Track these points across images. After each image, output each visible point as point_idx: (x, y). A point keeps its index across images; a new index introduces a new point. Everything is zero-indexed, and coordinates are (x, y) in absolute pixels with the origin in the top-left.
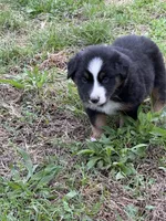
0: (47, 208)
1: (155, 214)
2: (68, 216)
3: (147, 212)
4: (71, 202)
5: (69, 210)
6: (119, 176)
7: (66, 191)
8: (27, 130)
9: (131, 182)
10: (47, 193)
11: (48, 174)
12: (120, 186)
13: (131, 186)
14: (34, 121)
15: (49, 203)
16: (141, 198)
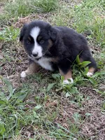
0: (23, 116)
1: (91, 119)
2: (36, 121)
3: (87, 117)
4: (38, 112)
5: (38, 117)
6: (67, 95)
7: (34, 105)
8: (8, 67)
9: (75, 98)
10: (23, 106)
11: (23, 94)
12: (68, 101)
13: (76, 101)
14: (12, 61)
15: (24, 113)
16: (82, 109)
